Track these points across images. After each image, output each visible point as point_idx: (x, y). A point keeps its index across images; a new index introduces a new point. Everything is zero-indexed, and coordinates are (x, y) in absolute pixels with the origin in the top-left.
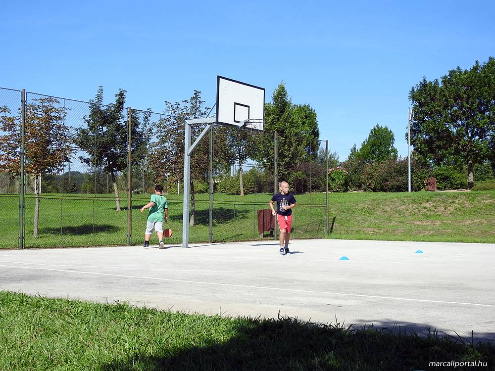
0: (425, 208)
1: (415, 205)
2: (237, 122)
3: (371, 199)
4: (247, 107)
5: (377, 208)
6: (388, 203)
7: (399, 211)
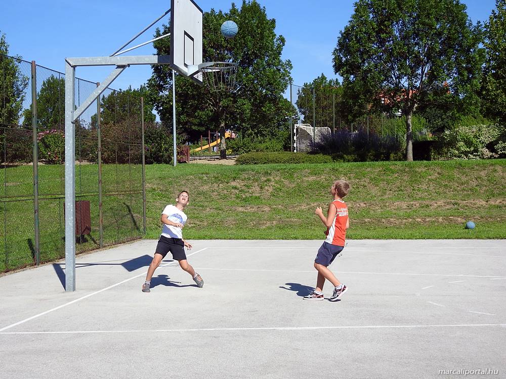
0: (235, 188)
1: (220, 185)
2: (186, 65)
3: (156, 176)
4: (192, 39)
5: (171, 189)
6: (183, 182)
7: (204, 193)
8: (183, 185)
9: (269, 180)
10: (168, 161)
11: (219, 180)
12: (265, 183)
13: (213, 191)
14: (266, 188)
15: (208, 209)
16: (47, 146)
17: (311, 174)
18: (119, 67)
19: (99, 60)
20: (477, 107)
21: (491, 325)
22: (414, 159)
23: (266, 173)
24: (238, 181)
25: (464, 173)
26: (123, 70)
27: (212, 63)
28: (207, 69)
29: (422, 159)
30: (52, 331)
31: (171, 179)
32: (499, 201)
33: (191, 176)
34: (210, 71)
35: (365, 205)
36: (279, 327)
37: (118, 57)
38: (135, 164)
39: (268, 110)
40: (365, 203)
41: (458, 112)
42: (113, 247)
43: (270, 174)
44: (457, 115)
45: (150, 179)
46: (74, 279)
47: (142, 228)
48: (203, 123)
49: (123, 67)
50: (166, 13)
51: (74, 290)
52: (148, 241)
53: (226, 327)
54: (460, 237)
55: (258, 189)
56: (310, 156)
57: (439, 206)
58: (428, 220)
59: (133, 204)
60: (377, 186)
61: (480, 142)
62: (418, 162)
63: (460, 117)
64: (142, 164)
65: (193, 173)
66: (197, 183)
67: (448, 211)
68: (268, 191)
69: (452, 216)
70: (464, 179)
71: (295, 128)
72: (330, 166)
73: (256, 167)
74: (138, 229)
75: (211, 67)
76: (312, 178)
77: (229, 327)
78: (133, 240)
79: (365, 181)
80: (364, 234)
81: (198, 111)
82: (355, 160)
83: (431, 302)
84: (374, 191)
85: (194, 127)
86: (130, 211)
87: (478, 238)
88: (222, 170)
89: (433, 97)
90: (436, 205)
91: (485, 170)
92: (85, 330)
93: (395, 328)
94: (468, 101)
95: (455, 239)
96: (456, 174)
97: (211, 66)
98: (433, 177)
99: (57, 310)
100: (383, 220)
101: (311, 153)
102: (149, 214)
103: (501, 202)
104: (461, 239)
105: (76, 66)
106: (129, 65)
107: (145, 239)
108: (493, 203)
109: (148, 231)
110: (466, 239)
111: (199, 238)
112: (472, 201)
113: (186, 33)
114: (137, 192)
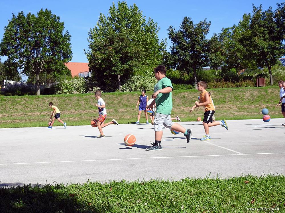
32: (46, 113)
71: (5, 82)
90: (16, 115)
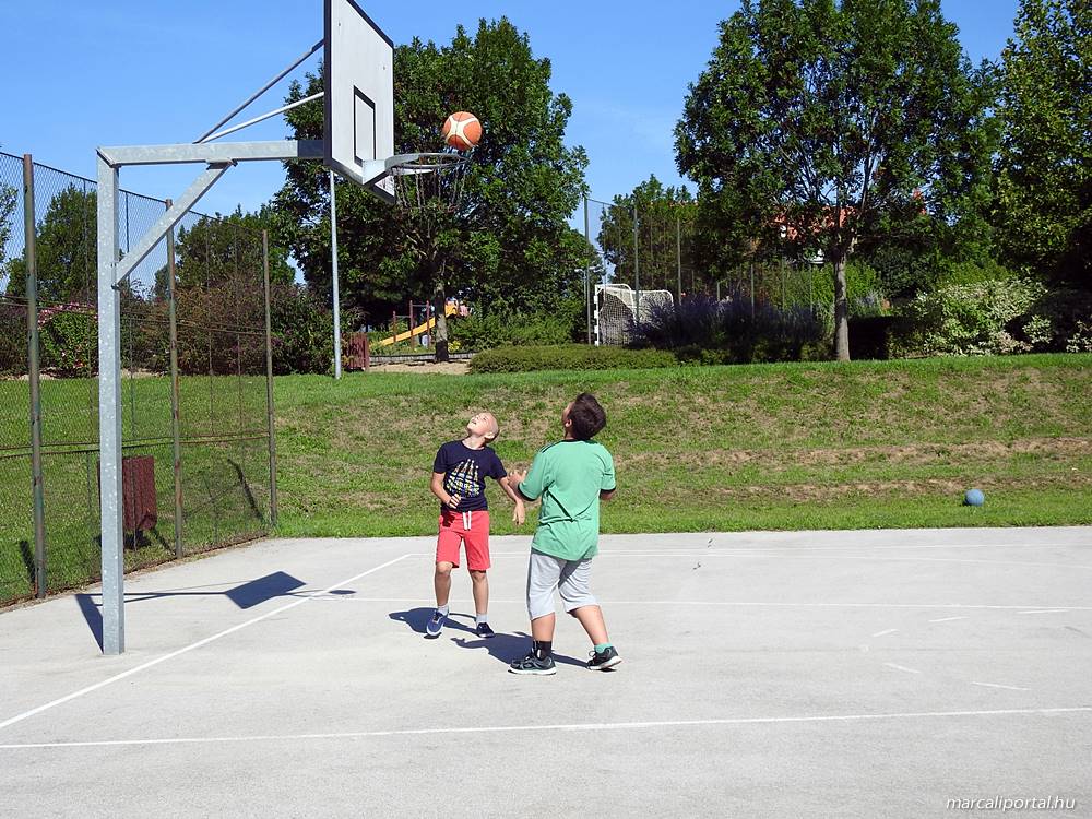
1: (437, 418)
2: (358, 161)
3: (297, 401)
4: (372, 104)
5: (331, 429)
6: (356, 413)
7: (399, 437)
8: (356, 419)
9: (541, 407)
10: (323, 367)
11: (434, 408)
12: (533, 413)
13: (421, 432)
14: (535, 423)
15: (410, 470)
16: (59, 340)
17: (632, 391)
18: (213, 165)
19: (170, 151)
20: (985, 245)
21: (1021, 711)
22: (853, 357)
23: (536, 392)
24: (475, 408)
25: (960, 385)
26: (223, 172)
27: (415, 156)
28: (402, 167)
29: (869, 358)
30: (74, 741)
31: (329, 406)
32: (1034, 444)
33: (374, 400)
34: (411, 172)
35: (748, 458)
36: (568, 723)
37: (212, 145)
38: (251, 374)
39: (537, 255)
40: (748, 454)
41: (944, 254)
42: (204, 557)
43: (543, 392)
44: (941, 263)
45: (284, 407)
46: (122, 628)
47: (267, 515)
48: (398, 284)
49: (223, 165)
50: (315, 49)
51: (122, 650)
52: (282, 541)
53: (452, 726)
54: (952, 522)
55: (518, 425)
56: (629, 353)
57: (907, 457)
58: (883, 487)
59: (247, 462)
60: (773, 415)
61: (992, 317)
62: (860, 364)
63: (947, 266)
64: (266, 375)
65: (378, 392)
66: (386, 415)
67: (926, 467)
68: (539, 429)
69: (936, 478)
70: (959, 398)
71: (597, 293)
72: (671, 373)
73: (513, 378)
74: (259, 515)
75: (411, 165)
76: (633, 401)
77: (458, 727)
78: (248, 539)
79: (748, 405)
80: (749, 520)
81: (386, 259)
82: (727, 362)
83: (891, 665)
84: (768, 426)
85: (377, 294)
86: (241, 476)
87: (990, 524)
88: (439, 385)
89: (890, 223)
90: (899, 454)
91: (1003, 377)
92: (147, 738)
93: (816, 723)
94: (964, 232)
95: (943, 526)
96: (942, 387)
97: (413, 162)
98: (893, 395)
99: (83, 696)
100: (787, 489)
101: (631, 346)
102: (283, 484)
103: (1038, 447)
104: (954, 526)
105: (120, 165)
106: (235, 162)
107: (274, 537)
108: (1022, 449)
109: (282, 520)
110: (965, 526)
111: (393, 534)
112: (977, 446)
113: (357, 92)
114: (256, 436)
